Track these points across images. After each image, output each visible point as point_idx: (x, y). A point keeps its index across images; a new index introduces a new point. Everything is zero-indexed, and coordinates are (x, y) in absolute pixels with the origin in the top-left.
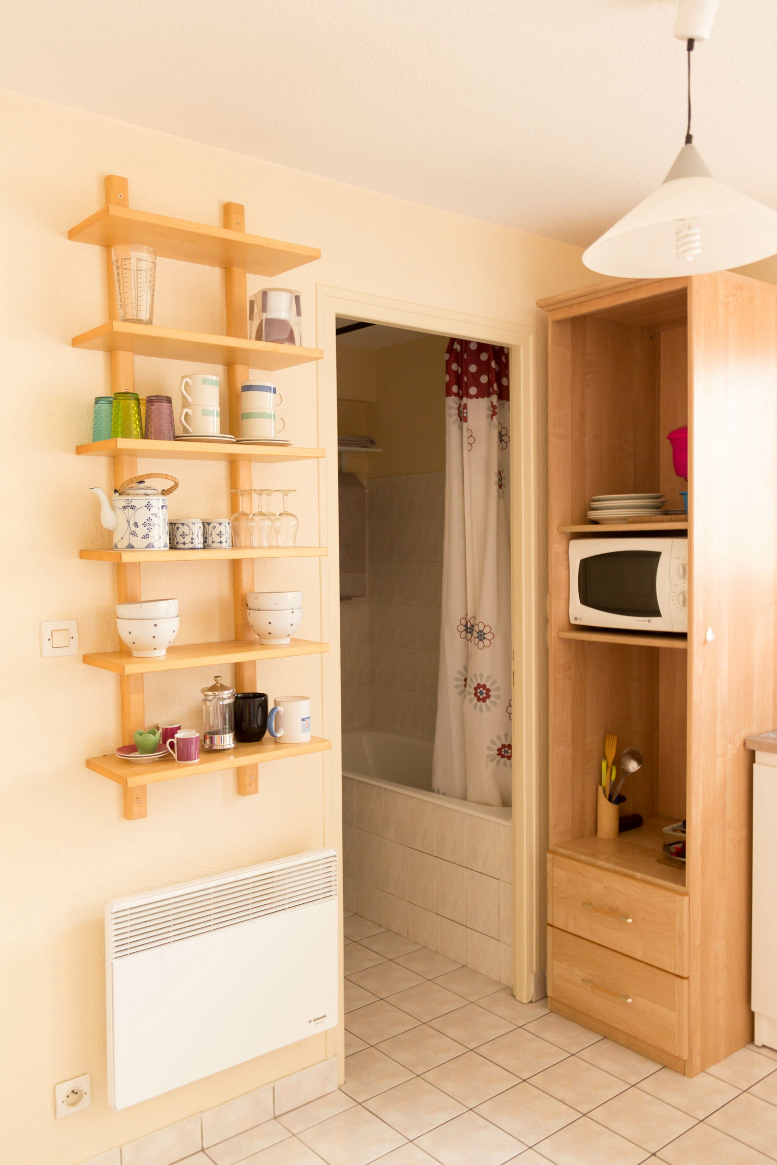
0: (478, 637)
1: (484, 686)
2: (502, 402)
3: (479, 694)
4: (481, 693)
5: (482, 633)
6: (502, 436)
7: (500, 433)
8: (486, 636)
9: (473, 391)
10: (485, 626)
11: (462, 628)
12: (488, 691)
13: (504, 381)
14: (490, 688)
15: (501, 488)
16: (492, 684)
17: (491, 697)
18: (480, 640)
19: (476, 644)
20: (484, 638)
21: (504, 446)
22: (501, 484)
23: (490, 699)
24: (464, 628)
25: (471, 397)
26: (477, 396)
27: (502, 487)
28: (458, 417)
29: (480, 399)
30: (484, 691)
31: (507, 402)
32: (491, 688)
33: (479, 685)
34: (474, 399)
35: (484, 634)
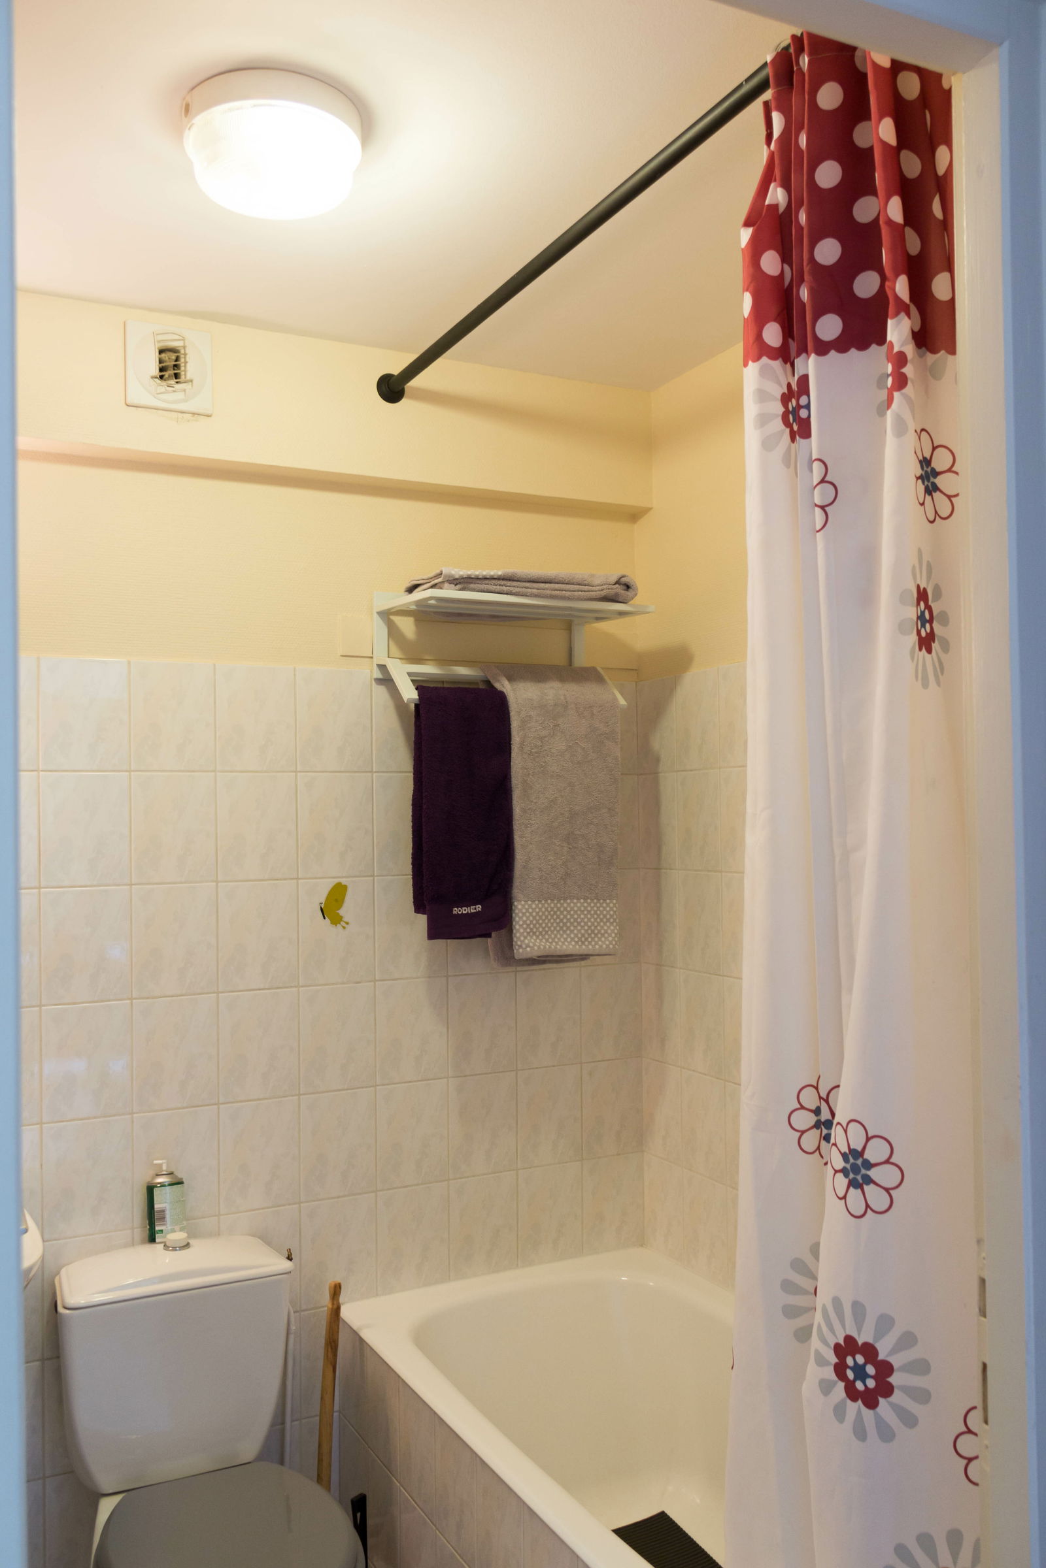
0: (844, 1171)
1: (869, 1351)
2: (930, 358)
3: (850, 1375)
4: (860, 1373)
5: (859, 1162)
6: (936, 474)
7: (925, 462)
8: (873, 1173)
9: (829, 327)
10: (868, 1139)
11: (805, 1120)
12: (885, 1369)
13: (939, 287)
14: (891, 1360)
15: (929, 651)
16: (898, 1348)
17: (896, 1391)
18: (853, 1184)
19: (841, 1194)
20: (869, 1180)
21: (945, 510)
22: (931, 636)
23: (892, 1399)
24: (810, 1119)
25: (822, 348)
26: (842, 345)
27: (935, 646)
28: (783, 427)
29: (853, 352)
30: (871, 1370)
31: (950, 357)
32: (896, 1361)
33: (849, 1339)
34: (833, 353)
35: (869, 1165)
